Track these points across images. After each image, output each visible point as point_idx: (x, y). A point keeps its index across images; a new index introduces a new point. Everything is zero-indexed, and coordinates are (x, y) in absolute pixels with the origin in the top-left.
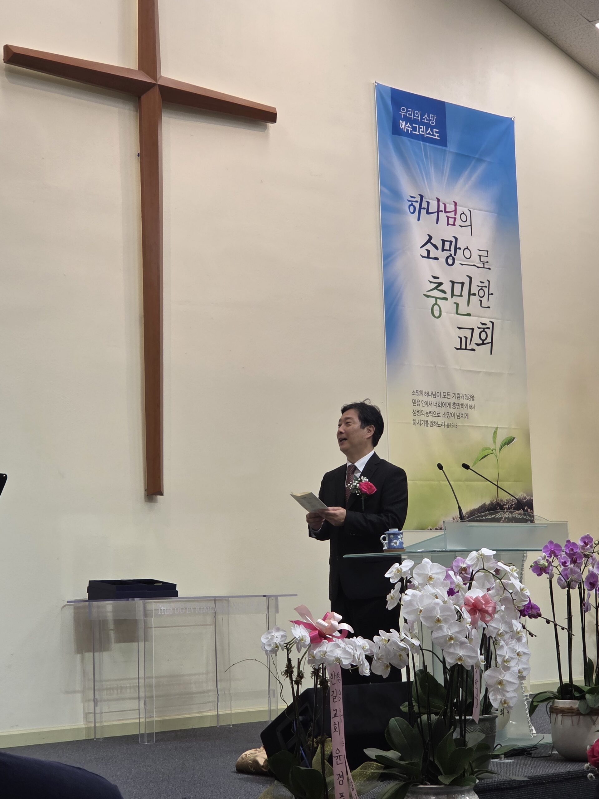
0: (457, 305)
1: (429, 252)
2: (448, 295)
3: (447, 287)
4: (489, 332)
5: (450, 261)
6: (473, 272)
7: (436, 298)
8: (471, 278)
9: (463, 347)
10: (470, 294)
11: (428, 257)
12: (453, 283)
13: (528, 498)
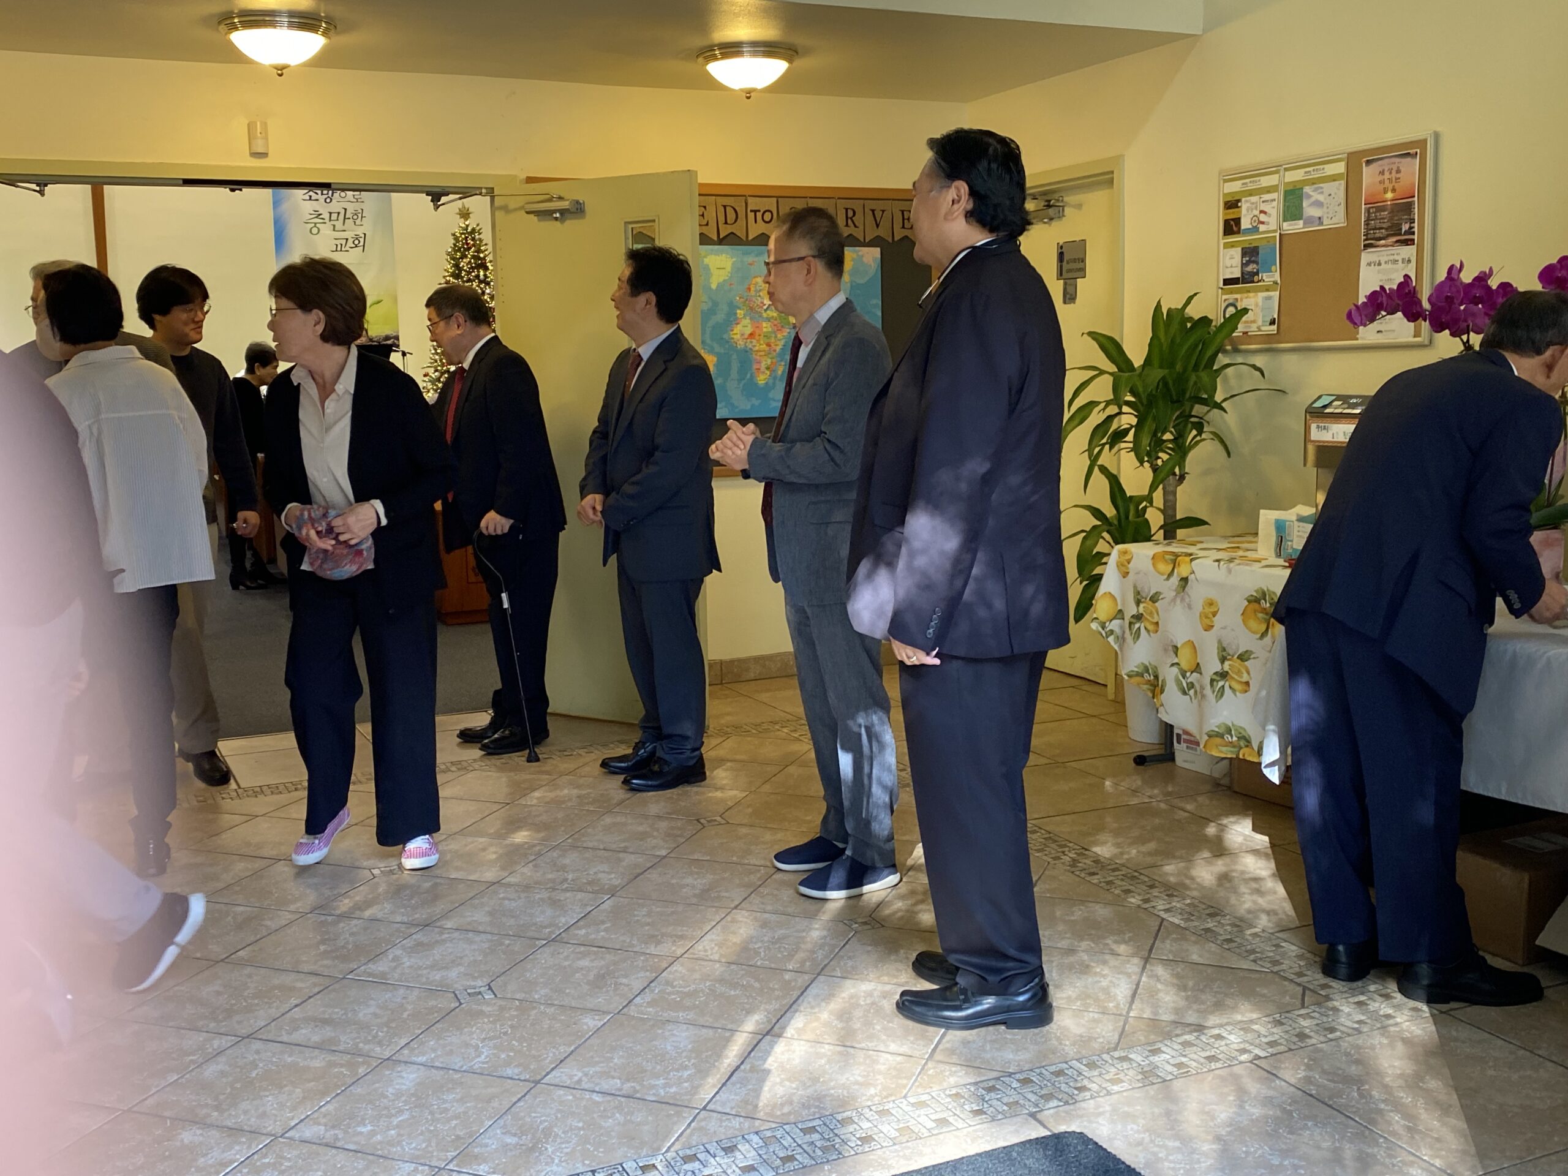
0: (334, 226)
1: (310, 196)
2: (327, 220)
3: (326, 216)
4: (362, 240)
5: (328, 200)
6: (346, 205)
7: (315, 224)
8: (346, 209)
9: (339, 249)
10: (345, 218)
11: (310, 199)
12: (331, 213)
13: (395, 334)
